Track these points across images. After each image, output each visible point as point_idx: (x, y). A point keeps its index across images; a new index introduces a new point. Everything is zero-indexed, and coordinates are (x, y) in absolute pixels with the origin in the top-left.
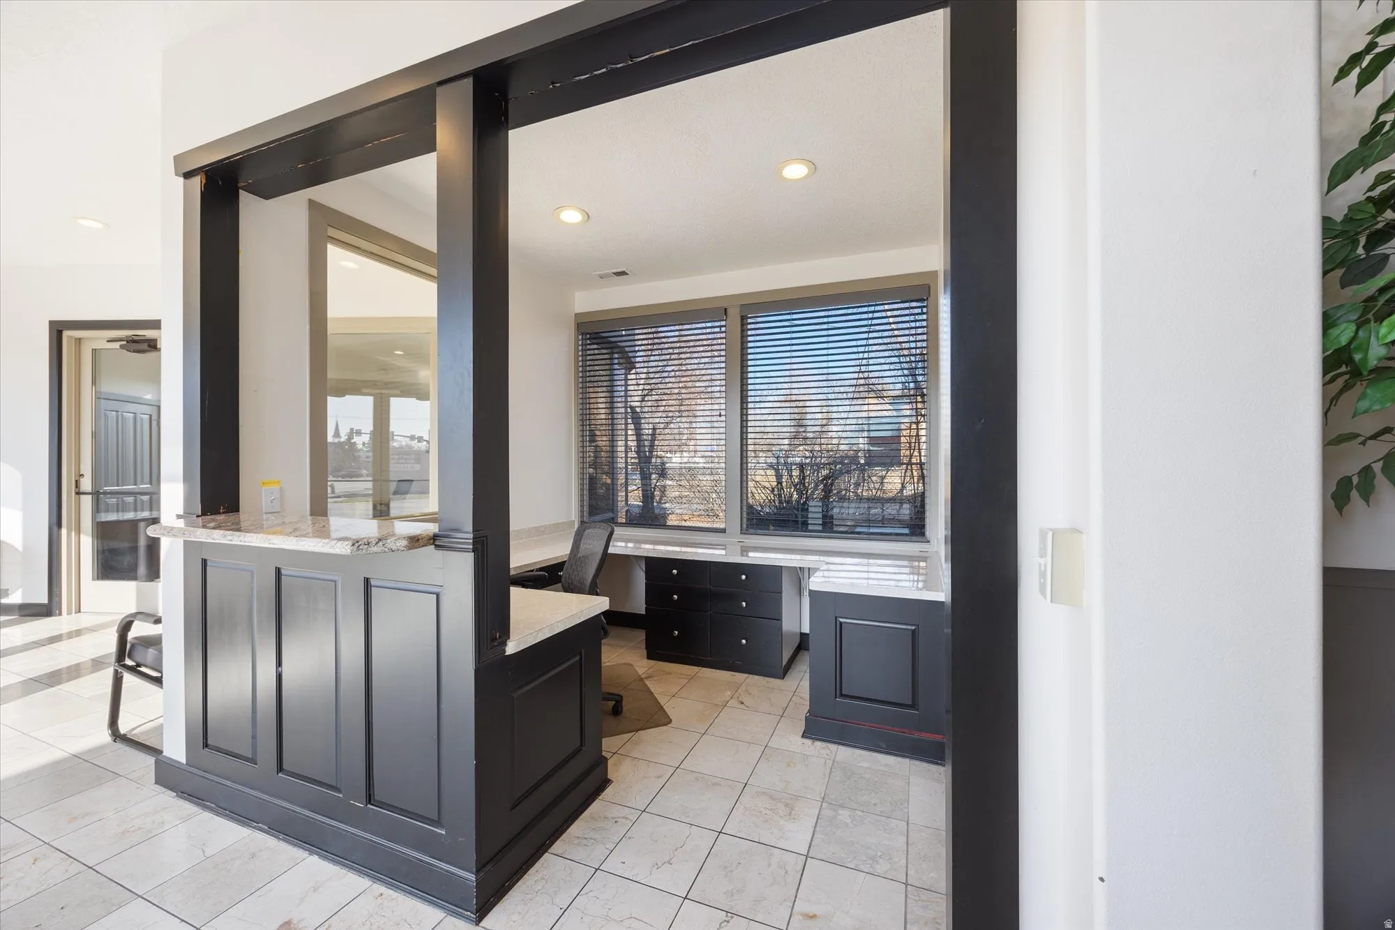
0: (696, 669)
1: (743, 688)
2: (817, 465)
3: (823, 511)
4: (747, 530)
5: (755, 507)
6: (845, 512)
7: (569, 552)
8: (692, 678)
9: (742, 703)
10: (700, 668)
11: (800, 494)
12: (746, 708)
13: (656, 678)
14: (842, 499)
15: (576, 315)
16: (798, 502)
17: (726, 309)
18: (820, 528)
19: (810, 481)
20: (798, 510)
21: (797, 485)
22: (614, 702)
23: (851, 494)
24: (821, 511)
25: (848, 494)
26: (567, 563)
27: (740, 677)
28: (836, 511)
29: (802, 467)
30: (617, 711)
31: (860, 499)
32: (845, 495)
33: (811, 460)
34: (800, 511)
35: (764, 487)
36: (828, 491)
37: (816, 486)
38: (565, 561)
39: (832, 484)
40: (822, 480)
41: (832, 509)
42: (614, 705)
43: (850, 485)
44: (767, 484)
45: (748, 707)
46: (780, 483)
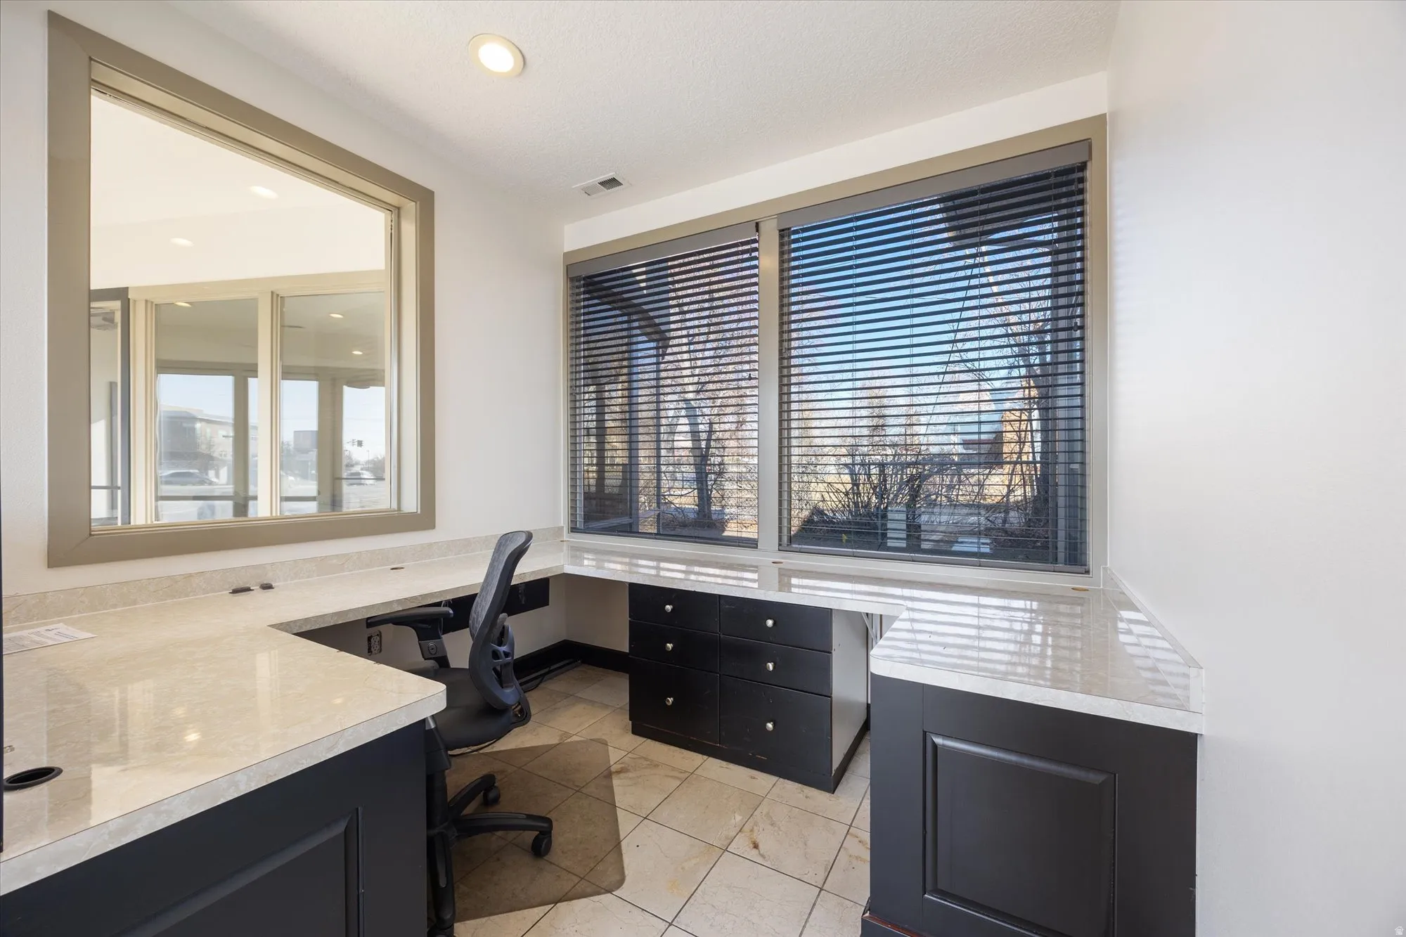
0: (697, 758)
1: (764, 808)
2: (901, 464)
3: (908, 518)
4: (788, 545)
5: (826, 512)
6: (937, 521)
7: (482, 581)
8: (687, 778)
9: (756, 846)
10: (705, 757)
11: (881, 497)
12: (760, 860)
13: (630, 775)
14: (933, 504)
15: (565, 254)
16: (878, 508)
17: (757, 224)
18: (903, 544)
19: (893, 483)
20: (877, 517)
21: (876, 487)
22: (538, 833)
23: (944, 499)
24: (905, 518)
25: (939, 499)
26: (478, 595)
27: (764, 781)
28: (924, 518)
29: (882, 466)
30: (540, 848)
31: (954, 505)
32: (935, 500)
33: (894, 459)
34: (880, 519)
35: (838, 491)
36: (914, 495)
37: (900, 489)
38: (476, 594)
39: (919, 486)
40: (906, 481)
41: (920, 515)
42: (537, 837)
43: (942, 488)
44: (840, 487)
45: (763, 856)
46: (855, 484)
